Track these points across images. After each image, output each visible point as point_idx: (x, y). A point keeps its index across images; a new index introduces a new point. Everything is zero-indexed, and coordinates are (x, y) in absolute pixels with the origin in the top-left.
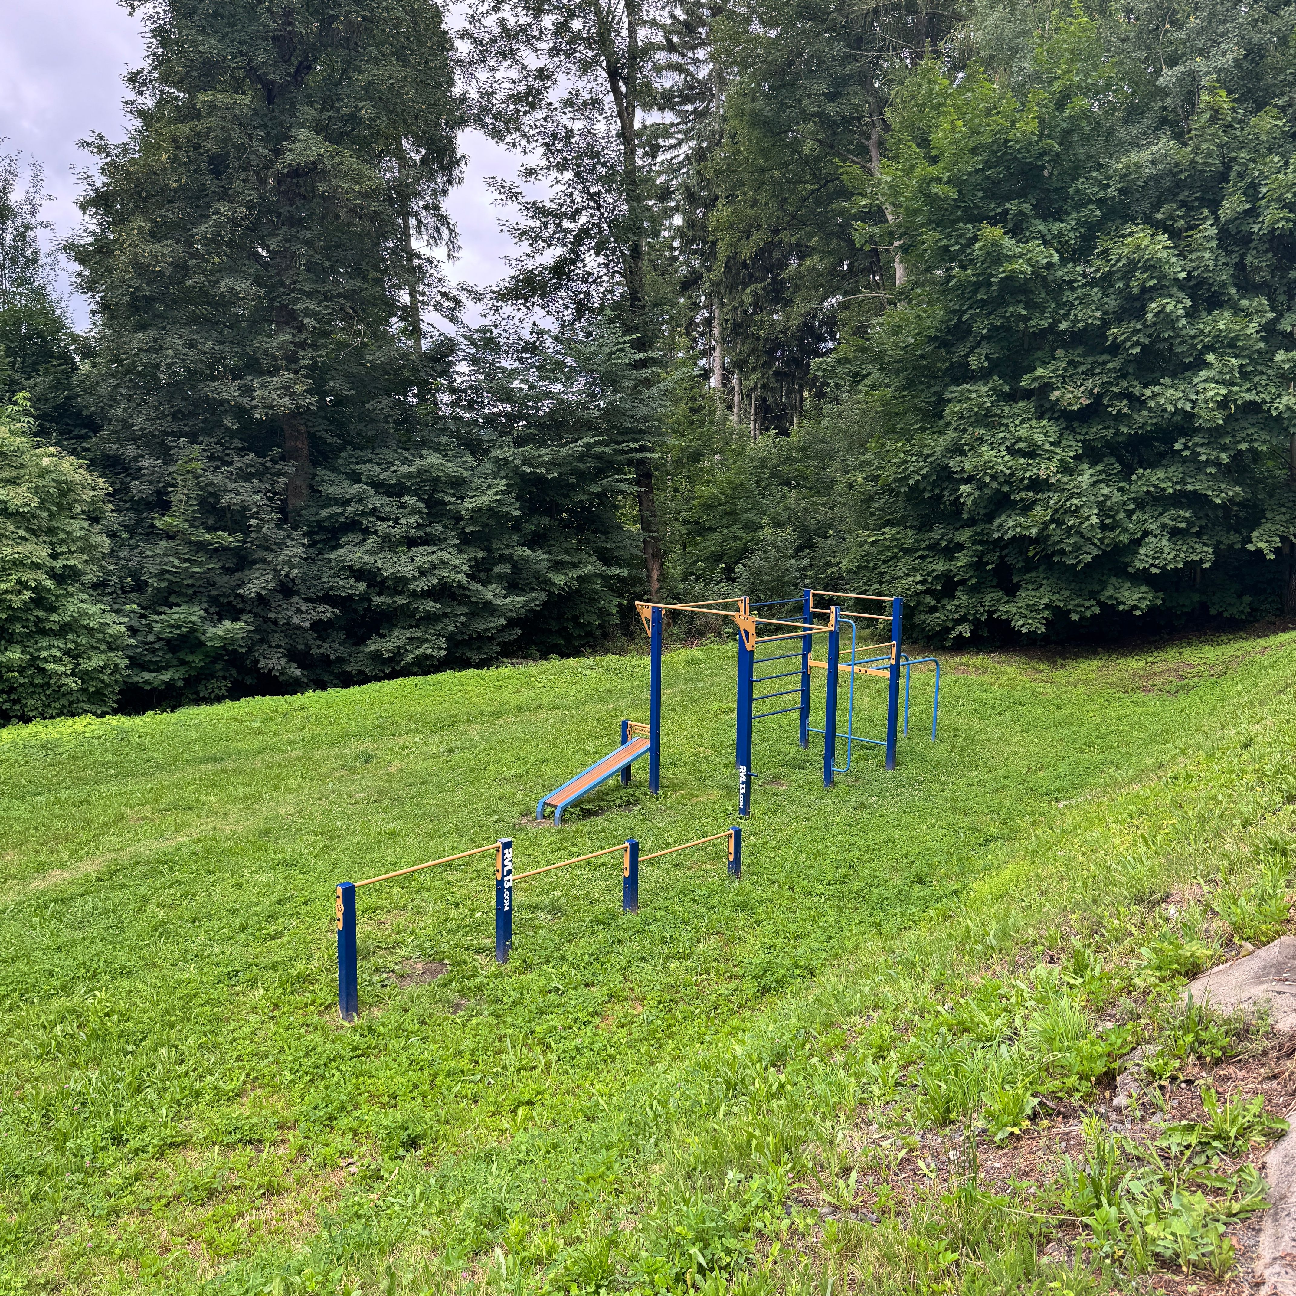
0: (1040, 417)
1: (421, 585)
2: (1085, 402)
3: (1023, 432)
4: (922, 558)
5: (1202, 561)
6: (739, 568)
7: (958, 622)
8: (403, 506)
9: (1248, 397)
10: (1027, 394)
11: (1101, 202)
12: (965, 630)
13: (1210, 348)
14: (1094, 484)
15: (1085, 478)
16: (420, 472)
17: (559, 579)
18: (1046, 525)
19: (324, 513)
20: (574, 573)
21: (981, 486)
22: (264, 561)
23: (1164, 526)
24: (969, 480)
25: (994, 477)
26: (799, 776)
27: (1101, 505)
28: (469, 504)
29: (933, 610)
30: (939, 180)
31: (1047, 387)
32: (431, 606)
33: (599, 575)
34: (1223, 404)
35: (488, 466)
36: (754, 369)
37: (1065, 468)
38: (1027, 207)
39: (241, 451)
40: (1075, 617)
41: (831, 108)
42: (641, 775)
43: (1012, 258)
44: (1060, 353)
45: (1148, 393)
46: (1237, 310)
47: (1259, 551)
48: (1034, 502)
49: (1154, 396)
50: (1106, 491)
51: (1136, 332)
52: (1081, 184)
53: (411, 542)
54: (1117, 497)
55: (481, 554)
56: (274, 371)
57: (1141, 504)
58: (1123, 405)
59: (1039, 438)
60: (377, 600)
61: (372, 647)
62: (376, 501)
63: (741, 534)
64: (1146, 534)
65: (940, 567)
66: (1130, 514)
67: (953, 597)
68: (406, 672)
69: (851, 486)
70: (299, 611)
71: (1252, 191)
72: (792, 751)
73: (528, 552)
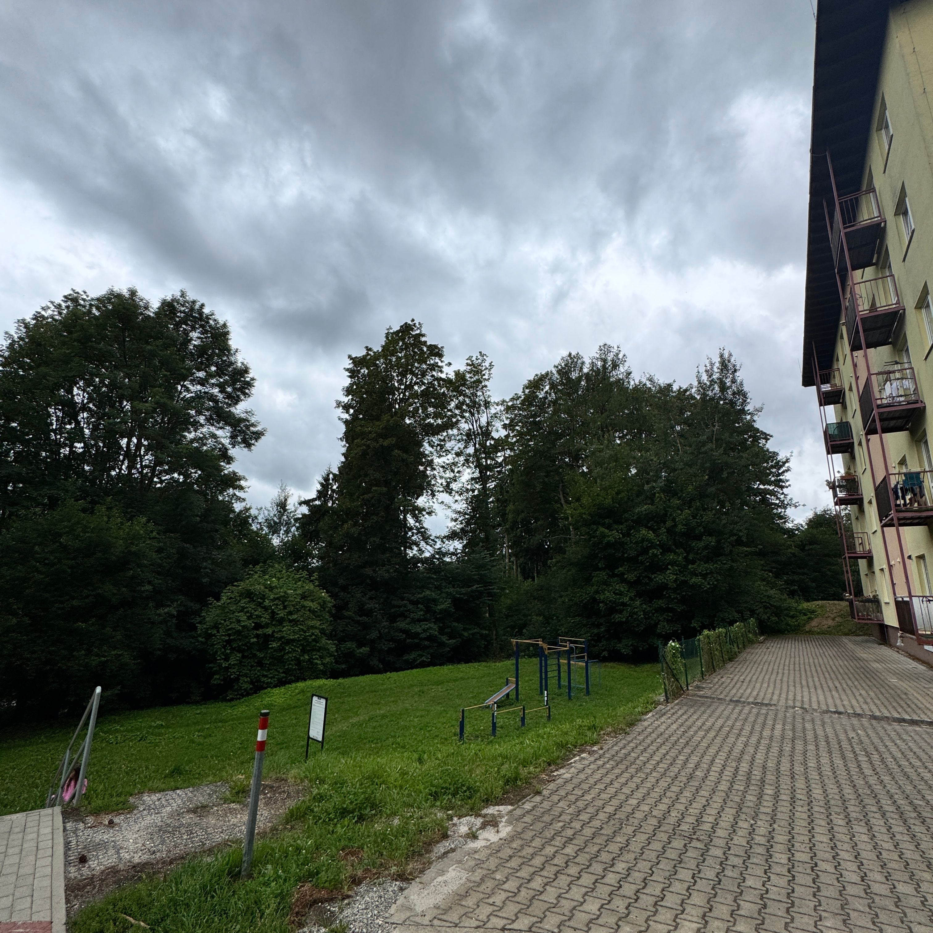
0: (622, 583)
1: (423, 636)
2: (635, 578)
3: (617, 587)
4: (590, 628)
5: (678, 630)
6: (524, 631)
7: (603, 651)
8: (418, 608)
9: (682, 578)
10: (617, 575)
11: (632, 521)
12: (605, 653)
13: (668, 564)
14: (641, 604)
15: (638, 603)
16: (424, 597)
17: (466, 634)
18: (628, 617)
19: (393, 610)
20: (470, 632)
21: (606, 604)
22: (375, 626)
23: (664, 618)
24: (602, 602)
25: (610, 601)
26: (560, 698)
27: (644, 611)
28: (439, 607)
29: (594, 646)
30: (585, 514)
31: (623, 574)
32: (426, 643)
33: (479, 633)
34: (676, 580)
35: (444, 595)
36: (521, 557)
37: (631, 599)
38: (611, 521)
39: (371, 591)
40: (641, 649)
41: (546, 480)
42: (513, 696)
43: (609, 536)
44: (626, 563)
45: (653, 576)
46: (675, 553)
47: (695, 627)
48: (624, 610)
49: (655, 577)
50: (645, 607)
51: (647, 558)
52: (626, 515)
53: (419, 620)
54: (648, 609)
55: (441, 625)
56: (384, 565)
57: (657, 610)
58: (646, 580)
59: (622, 589)
60: (408, 641)
61: (406, 657)
62: (410, 607)
63: (522, 618)
64: (659, 621)
65: (596, 631)
66: (653, 614)
67: (601, 642)
68: (416, 667)
69: (563, 602)
70: (384, 644)
71: (674, 520)
72: (557, 691)
73: (457, 624)
